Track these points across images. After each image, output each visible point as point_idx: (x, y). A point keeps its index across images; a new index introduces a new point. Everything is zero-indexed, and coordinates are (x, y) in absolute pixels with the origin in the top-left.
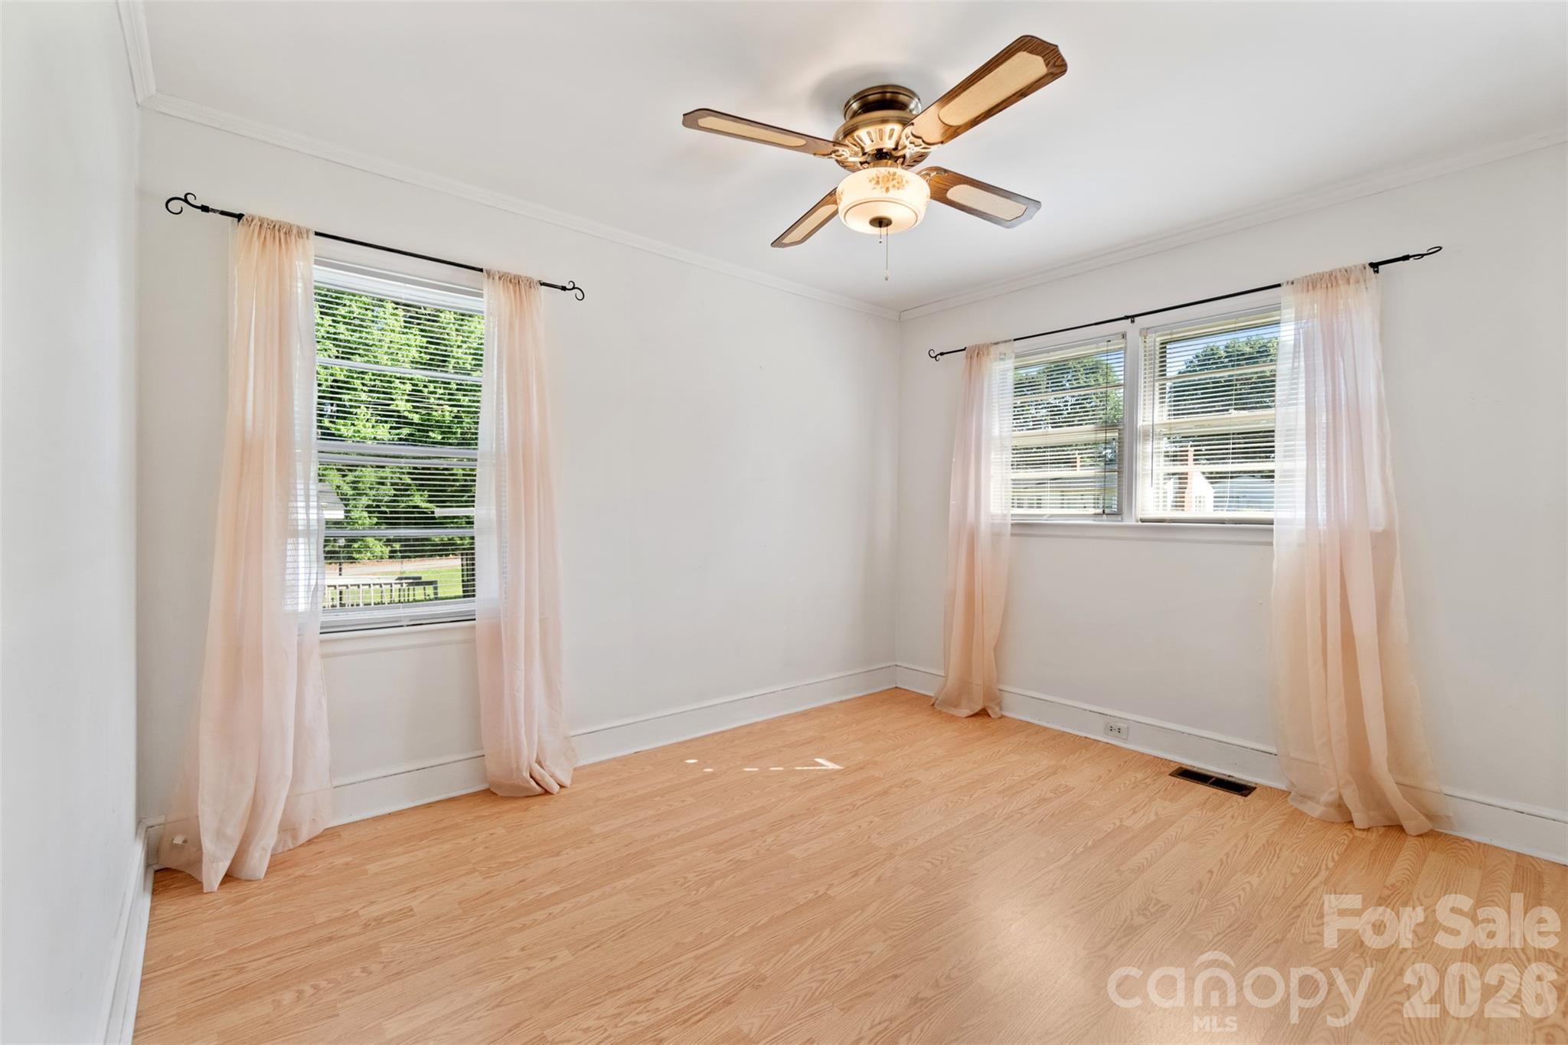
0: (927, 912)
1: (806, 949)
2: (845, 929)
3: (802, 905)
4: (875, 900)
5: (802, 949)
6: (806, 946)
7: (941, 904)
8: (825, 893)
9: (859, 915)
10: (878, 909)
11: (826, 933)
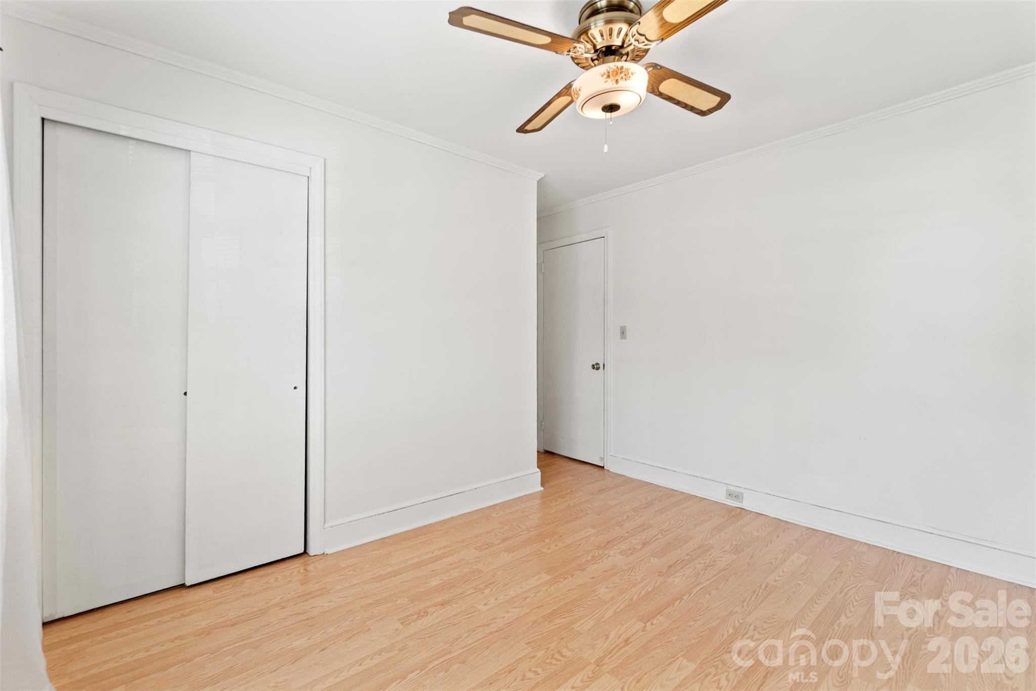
0: (572, 611)
1: (644, 589)
2: (624, 600)
3: (658, 614)
4: (608, 619)
5: (646, 589)
6: (644, 591)
7: (561, 617)
8: (646, 624)
9: (617, 609)
10: (605, 613)
11: (635, 598)
